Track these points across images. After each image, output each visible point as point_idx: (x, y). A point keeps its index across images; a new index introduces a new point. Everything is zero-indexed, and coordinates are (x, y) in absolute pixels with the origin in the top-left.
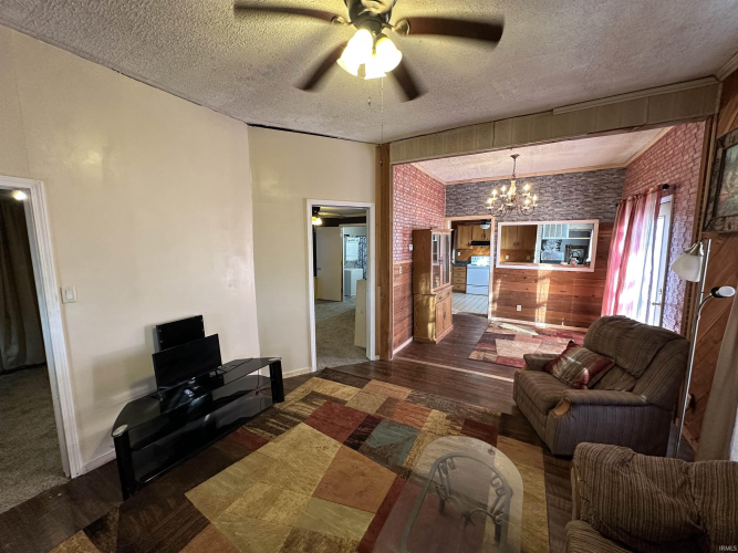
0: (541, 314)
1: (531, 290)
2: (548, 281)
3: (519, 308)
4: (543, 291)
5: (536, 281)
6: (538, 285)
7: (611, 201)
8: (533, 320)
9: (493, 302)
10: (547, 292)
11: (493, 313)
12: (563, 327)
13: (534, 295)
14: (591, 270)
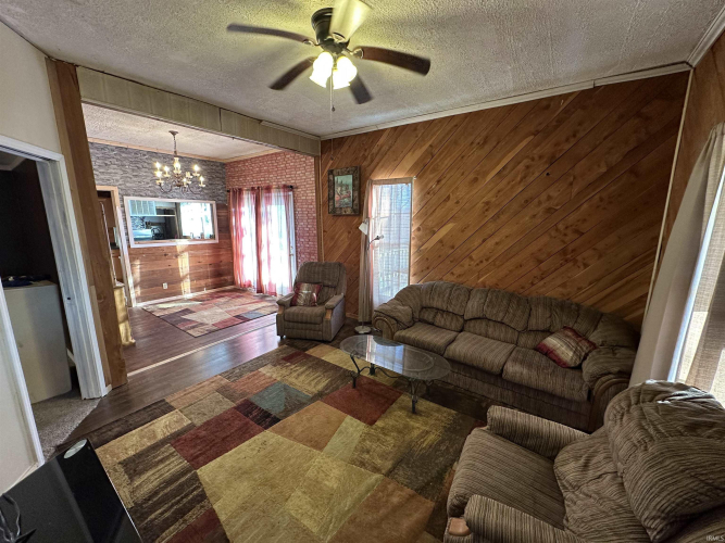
0: (186, 285)
1: (173, 266)
2: (186, 255)
3: (165, 286)
4: (184, 264)
5: (177, 256)
6: (179, 260)
7: (220, 187)
8: (180, 293)
9: (135, 286)
10: (188, 265)
11: (137, 298)
12: (205, 292)
13: (177, 270)
14: (217, 241)
